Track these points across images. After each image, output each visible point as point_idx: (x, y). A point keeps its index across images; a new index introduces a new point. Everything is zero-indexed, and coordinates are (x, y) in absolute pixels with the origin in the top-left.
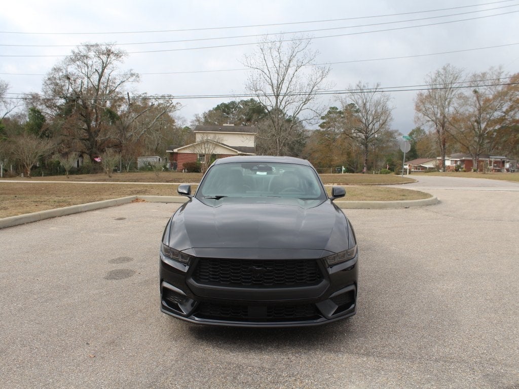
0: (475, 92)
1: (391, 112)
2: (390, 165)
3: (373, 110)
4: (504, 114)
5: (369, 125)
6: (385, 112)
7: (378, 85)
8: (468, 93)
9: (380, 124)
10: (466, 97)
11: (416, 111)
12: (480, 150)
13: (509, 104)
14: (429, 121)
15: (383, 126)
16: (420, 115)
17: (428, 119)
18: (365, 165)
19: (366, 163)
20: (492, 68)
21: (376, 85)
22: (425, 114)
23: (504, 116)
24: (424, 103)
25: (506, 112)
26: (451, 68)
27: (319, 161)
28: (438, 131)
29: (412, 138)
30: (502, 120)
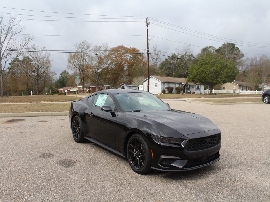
0: (97, 55)
1: (51, 62)
2: (52, 90)
3: (41, 61)
4: (108, 66)
5: (39, 69)
6: (48, 62)
7: (44, 48)
8: (94, 55)
9: (45, 69)
10: (92, 57)
11: (68, 63)
12: (99, 82)
13: (110, 61)
14: (75, 68)
15: (47, 70)
16: (71, 64)
17: (74, 67)
18: (37, 90)
19: (38, 89)
20: (103, 44)
21: (43, 47)
22: (73, 64)
23: (108, 67)
24: (72, 59)
25: (109, 65)
26: (86, 42)
27: (9, 88)
28: (80, 73)
29: (62, 76)
30: (107, 68)
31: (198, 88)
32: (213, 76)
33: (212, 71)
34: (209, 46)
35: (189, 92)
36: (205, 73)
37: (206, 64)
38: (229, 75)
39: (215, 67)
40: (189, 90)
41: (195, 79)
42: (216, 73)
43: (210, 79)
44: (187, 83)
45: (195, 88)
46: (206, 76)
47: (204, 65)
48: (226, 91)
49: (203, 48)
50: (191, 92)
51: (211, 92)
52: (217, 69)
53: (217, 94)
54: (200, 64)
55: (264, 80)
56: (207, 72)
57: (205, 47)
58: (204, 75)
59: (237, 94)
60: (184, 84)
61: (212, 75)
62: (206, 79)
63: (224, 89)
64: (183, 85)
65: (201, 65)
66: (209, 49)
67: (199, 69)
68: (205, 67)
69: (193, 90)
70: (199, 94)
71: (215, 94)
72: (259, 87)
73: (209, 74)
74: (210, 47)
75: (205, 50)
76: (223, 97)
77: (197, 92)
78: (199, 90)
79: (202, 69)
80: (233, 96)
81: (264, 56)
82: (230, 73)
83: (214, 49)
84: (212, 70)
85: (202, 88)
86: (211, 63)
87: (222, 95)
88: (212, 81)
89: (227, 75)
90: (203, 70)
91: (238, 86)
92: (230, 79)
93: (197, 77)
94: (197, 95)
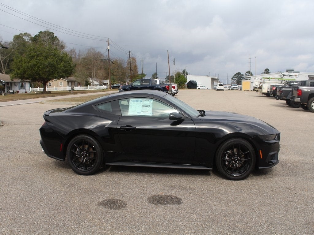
31: (22, 87)
32: (49, 71)
33: (48, 64)
34: (23, 33)
35: (11, 91)
36: (39, 67)
37: (38, 56)
38: (66, 70)
39: (50, 60)
40: (11, 90)
41: (25, 75)
42: (52, 67)
43: (46, 75)
44: (12, 81)
45: (18, 86)
46: (40, 71)
47: (36, 57)
48: (55, 88)
49: (15, 35)
50: (14, 91)
51: (45, 89)
52: (52, 62)
53: (51, 92)
54: (29, 56)
55: (93, 74)
56: (41, 65)
57: (18, 34)
58: (37, 69)
59: (69, 91)
60: (4, 81)
61: (47, 70)
62: (39, 74)
63: (50, 85)
64: (3, 83)
65: (31, 56)
66: (24, 37)
67: (29, 62)
68: (36, 59)
69: (16, 89)
70: (24, 93)
71: (50, 92)
72: (88, 82)
73: (44, 68)
74: (26, 34)
75: (18, 38)
76: (62, 95)
77: (22, 91)
78: (24, 89)
79: (34, 61)
80: (72, 93)
81: (92, 48)
82: (67, 67)
83: (30, 37)
84: (46, 63)
85: (27, 85)
86: (44, 55)
87: (61, 93)
88: (47, 77)
89: (65, 69)
90: (35, 63)
91: (67, 82)
92: (67, 74)
93: (29, 72)
94: (22, 94)
